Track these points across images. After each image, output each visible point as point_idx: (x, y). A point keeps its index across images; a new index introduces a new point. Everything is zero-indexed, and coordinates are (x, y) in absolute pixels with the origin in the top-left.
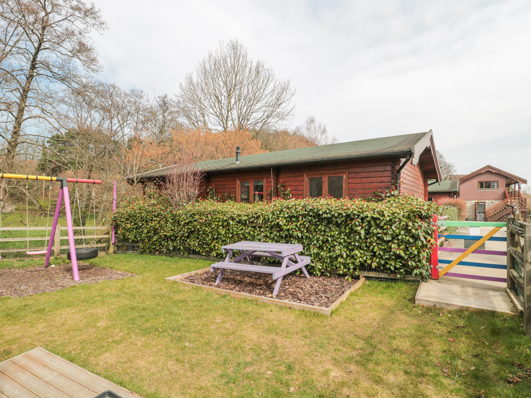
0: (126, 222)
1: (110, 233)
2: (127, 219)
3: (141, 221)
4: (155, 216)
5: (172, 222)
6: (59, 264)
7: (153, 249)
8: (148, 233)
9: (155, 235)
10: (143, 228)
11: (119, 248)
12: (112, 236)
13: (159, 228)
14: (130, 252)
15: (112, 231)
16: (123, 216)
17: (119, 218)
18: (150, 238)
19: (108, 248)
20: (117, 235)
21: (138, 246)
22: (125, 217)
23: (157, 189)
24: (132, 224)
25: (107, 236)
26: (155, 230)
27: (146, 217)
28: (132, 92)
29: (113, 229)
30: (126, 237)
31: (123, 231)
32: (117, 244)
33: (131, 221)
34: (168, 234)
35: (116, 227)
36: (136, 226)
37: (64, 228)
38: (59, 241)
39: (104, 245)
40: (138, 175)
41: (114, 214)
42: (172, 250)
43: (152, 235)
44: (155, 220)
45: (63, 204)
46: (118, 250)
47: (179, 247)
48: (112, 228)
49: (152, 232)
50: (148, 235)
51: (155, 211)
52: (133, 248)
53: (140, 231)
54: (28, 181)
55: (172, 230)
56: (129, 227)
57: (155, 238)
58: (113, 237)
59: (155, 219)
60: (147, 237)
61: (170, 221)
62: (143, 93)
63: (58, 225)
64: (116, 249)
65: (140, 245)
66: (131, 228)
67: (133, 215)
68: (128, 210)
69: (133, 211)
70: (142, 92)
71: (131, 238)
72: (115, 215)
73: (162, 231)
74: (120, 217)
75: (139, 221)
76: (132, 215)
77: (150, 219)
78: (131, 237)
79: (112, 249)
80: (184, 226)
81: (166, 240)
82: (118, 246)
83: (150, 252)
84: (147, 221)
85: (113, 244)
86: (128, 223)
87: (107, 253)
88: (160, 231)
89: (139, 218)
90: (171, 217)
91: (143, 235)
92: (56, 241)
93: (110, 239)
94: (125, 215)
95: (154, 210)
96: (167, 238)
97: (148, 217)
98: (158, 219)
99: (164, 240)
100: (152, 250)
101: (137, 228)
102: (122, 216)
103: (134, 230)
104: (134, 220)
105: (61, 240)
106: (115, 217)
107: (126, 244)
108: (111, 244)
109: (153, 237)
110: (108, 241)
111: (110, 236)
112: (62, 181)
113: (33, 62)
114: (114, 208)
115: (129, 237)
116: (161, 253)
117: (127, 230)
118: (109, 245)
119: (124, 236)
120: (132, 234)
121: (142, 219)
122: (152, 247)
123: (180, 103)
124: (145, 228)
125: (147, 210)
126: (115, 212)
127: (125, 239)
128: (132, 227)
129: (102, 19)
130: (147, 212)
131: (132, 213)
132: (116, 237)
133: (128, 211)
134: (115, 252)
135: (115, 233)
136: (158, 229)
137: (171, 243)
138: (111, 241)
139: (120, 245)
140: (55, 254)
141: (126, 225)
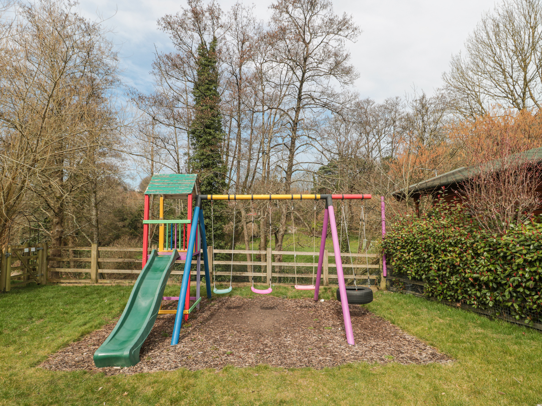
0: (401, 250)
1: (381, 262)
2: (403, 247)
3: (425, 251)
4: (450, 244)
5: (489, 256)
6: (328, 298)
7: (449, 296)
8: (439, 270)
9: (452, 275)
10: (429, 262)
11: (392, 283)
12: (383, 267)
13: (461, 265)
14: (410, 293)
15: (382, 260)
16: (396, 243)
17: (391, 245)
18: (443, 279)
19: (379, 282)
20: (388, 266)
21: (423, 286)
22: (400, 244)
23: (444, 202)
24: (411, 253)
25: (377, 266)
26: (454, 267)
27: (435, 246)
28: (387, 101)
29: (384, 258)
30: (402, 271)
31: (398, 263)
32: (390, 278)
33: (409, 249)
34: (484, 278)
35: (388, 256)
36: (418, 257)
37: (331, 254)
38: (327, 269)
39: (374, 277)
40: (410, 186)
41: (384, 239)
42: (493, 306)
43: (447, 275)
44: (450, 252)
45: (329, 226)
46: (391, 285)
47: (510, 304)
48: (382, 256)
49: (448, 270)
50: (439, 273)
51: (449, 237)
52: (415, 288)
53: (424, 265)
54: (293, 200)
55: (489, 270)
56: (407, 258)
57: (453, 280)
58: (385, 268)
59: (451, 249)
60: (438, 276)
61: (485, 254)
62: (399, 99)
63: (325, 251)
64: (388, 284)
65: (426, 285)
66: (409, 259)
67: (412, 242)
68: (403, 233)
69: (411, 235)
70: (397, 98)
71: (411, 274)
72: (385, 241)
73: (468, 271)
74: (393, 244)
75: (423, 251)
76: (409, 241)
77: (443, 248)
78: (411, 272)
79: (383, 284)
80: (521, 267)
81: (477, 287)
82: (391, 281)
83: (445, 299)
84: (435, 252)
85: (384, 277)
86: (404, 252)
87: (378, 289)
88: (464, 269)
89: (421, 246)
90: (485, 247)
91: (432, 273)
92: (324, 269)
93: (381, 270)
94: (400, 241)
95: (447, 235)
96: (477, 283)
97: (437, 246)
98: (456, 249)
99: (473, 285)
100: (449, 298)
101: (418, 261)
102: (395, 241)
103: (415, 263)
104: (412, 248)
105: (329, 268)
106: (385, 243)
107: (402, 280)
108: (382, 277)
109: (449, 277)
110: (378, 272)
111: (381, 267)
112: (326, 199)
113: (299, 95)
114: (384, 232)
115: (408, 272)
116: (466, 306)
117: (404, 261)
118: (380, 278)
119: (400, 269)
120: (412, 268)
121: (427, 248)
122: (449, 293)
123: (445, 97)
124: (434, 262)
125: (435, 234)
126: (384, 236)
127: (402, 274)
128: (411, 258)
129: (355, 26)
130: (434, 238)
131: (411, 239)
132: (387, 269)
133: (404, 236)
134: (387, 288)
135: (387, 264)
136: (459, 266)
137: (488, 294)
138: (382, 274)
139: (394, 280)
140: (325, 283)
141: (403, 255)
